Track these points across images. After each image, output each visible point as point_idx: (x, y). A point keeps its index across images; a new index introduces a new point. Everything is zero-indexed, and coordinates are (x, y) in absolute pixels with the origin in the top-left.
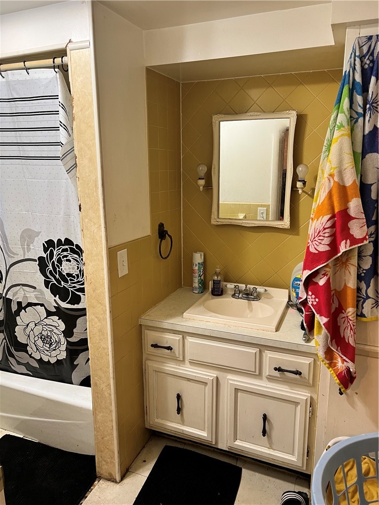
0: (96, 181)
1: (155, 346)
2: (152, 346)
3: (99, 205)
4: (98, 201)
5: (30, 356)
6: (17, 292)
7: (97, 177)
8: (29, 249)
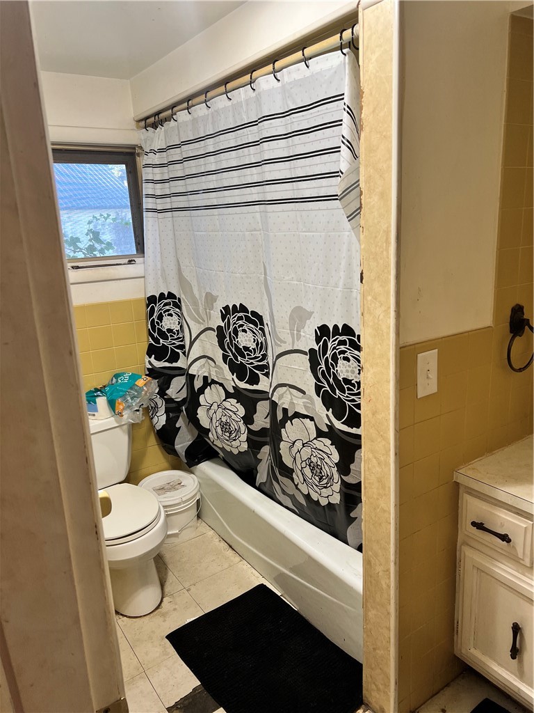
0: (387, 232)
1: (479, 526)
2: (474, 524)
3: (389, 272)
4: (389, 265)
5: (296, 486)
6: (282, 395)
7: (390, 226)
8: (299, 337)
